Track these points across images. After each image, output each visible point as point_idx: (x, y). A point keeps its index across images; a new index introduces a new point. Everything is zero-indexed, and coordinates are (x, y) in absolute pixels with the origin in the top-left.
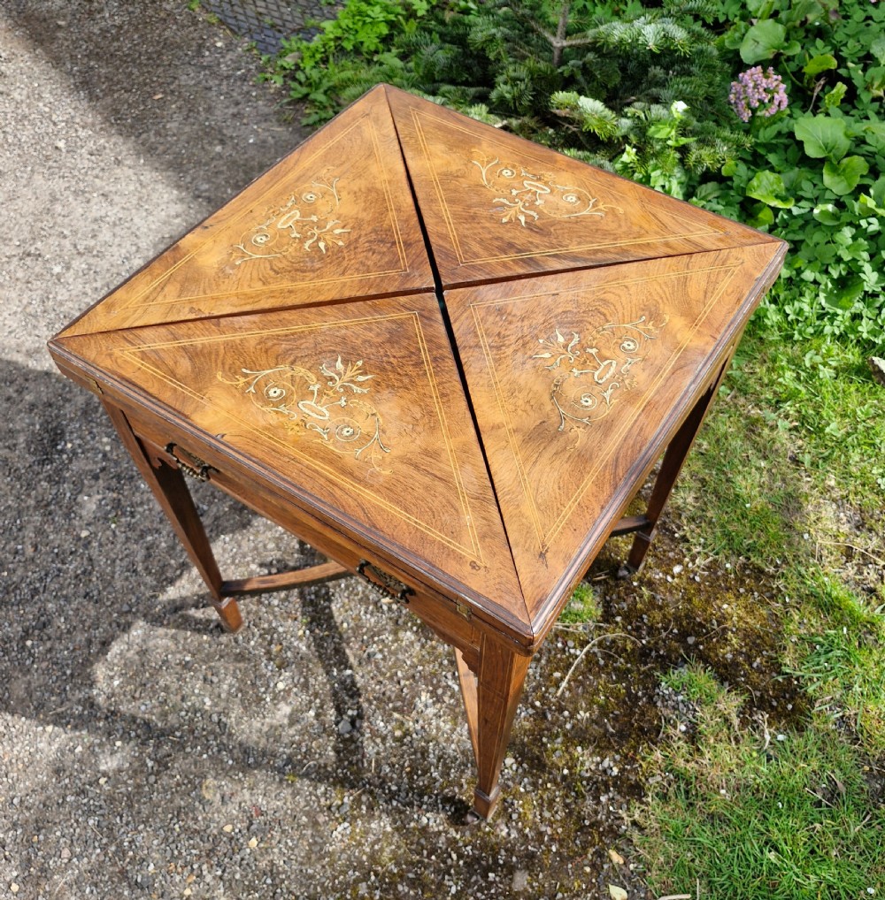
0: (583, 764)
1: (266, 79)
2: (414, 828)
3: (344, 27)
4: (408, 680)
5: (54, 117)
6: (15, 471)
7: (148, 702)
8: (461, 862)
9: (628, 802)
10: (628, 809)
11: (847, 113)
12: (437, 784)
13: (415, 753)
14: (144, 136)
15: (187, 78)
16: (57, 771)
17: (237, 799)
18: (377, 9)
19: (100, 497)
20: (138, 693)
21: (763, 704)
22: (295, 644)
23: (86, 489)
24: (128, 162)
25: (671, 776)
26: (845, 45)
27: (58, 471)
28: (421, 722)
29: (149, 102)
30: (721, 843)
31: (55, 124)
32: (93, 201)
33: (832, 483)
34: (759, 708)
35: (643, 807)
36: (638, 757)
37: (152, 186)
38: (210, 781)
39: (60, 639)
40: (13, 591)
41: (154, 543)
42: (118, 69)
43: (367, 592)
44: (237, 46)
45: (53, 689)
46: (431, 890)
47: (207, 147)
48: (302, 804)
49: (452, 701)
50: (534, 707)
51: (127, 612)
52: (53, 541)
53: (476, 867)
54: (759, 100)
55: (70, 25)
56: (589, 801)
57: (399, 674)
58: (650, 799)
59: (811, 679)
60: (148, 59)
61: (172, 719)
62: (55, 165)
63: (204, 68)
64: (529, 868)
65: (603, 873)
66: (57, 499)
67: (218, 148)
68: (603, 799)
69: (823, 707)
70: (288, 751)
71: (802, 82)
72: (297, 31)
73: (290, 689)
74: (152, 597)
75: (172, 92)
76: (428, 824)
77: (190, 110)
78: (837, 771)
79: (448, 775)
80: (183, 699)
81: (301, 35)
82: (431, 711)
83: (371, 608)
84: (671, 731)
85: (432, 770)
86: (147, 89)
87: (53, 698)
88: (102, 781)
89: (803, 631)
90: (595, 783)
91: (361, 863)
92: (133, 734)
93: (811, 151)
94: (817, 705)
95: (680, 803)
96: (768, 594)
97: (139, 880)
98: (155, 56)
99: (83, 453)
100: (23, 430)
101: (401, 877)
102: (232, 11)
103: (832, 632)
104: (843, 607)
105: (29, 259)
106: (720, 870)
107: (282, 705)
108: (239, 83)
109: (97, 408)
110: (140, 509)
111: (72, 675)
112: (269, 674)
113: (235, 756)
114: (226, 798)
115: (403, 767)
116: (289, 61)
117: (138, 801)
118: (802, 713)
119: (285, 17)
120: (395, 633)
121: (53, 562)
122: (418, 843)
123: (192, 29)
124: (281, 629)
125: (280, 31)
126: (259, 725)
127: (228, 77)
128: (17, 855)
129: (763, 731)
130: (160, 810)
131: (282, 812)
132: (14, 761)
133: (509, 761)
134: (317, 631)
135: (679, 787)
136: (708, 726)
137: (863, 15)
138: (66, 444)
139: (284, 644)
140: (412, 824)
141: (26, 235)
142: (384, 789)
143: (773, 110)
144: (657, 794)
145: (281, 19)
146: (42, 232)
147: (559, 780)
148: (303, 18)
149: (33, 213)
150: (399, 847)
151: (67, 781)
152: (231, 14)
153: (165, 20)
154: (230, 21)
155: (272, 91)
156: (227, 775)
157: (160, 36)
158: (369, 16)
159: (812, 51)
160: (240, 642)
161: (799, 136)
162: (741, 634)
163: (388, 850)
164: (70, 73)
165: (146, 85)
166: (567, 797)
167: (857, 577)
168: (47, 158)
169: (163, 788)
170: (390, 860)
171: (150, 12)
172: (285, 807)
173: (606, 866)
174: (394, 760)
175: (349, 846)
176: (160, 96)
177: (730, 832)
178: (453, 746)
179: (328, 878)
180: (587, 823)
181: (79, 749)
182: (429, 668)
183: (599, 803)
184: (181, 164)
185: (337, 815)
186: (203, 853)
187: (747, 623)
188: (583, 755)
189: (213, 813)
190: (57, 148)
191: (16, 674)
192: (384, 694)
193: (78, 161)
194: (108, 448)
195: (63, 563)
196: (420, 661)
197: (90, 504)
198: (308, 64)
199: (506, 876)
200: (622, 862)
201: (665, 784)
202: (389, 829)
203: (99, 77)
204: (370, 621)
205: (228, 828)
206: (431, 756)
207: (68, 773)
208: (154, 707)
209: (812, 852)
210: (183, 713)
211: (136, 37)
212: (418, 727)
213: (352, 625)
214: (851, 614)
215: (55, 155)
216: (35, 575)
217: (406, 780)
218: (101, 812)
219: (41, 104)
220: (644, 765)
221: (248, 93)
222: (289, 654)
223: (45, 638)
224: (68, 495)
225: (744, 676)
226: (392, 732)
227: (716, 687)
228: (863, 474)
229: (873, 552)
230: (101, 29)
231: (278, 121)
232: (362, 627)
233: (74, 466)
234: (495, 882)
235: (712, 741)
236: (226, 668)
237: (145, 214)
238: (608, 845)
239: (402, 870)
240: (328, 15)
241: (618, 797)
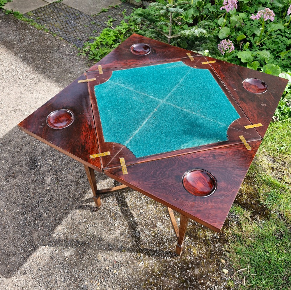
0: (208, 236)
1: (81, 55)
2: (163, 260)
3: (102, 38)
4: (153, 219)
5: (17, 70)
6: (24, 172)
7: (77, 235)
8: (179, 268)
9: (224, 245)
10: (224, 247)
11: (250, 50)
12: (167, 247)
13: (159, 239)
14: (46, 73)
15: (56, 56)
16: (52, 258)
17: (108, 259)
18: (112, 32)
19: (51, 177)
20: (73, 232)
21: (256, 213)
22: (118, 212)
23: (46, 176)
24: (42, 81)
25: (235, 236)
26: (247, 32)
27: (37, 171)
28: (159, 230)
29: (46, 63)
30: (252, 253)
31: (18, 72)
32: (34, 93)
33: (264, 151)
34: (256, 215)
35: (228, 246)
36: (224, 232)
37: (51, 87)
38: (99, 255)
39: (46, 219)
40: (29, 207)
41: (70, 189)
42: (35, 55)
43: (137, 195)
44: (70, 46)
45: (46, 235)
46: (171, 277)
47: (66, 75)
48: (128, 258)
49: (167, 223)
50: (192, 222)
51: (65, 209)
52: (39, 191)
53: (183, 269)
54: (226, 48)
55: (18, 43)
56: (212, 247)
57: (151, 217)
58: (230, 243)
59: (269, 205)
60: (44, 51)
61: (85, 239)
62: (20, 83)
63: (61, 53)
64: (199, 267)
65: (220, 266)
66: (38, 179)
67: (70, 75)
68: (216, 245)
69: (274, 212)
70: (121, 243)
71: (236, 43)
72: (87, 40)
73: (119, 226)
74: (72, 204)
75: (53, 60)
76: (167, 259)
77: (59, 65)
78: (281, 229)
79: (170, 244)
80: (87, 232)
81: (89, 41)
82: (162, 227)
83: (139, 200)
84: (232, 224)
85: (165, 243)
86: (45, 60)
87: (47, 237)
88: (67, 259)
89: (264, 192)
90: (213, 241)
91: (149, 272)
92: (74, 244)
93: (243, 61)
94: (272, 212)
95: (239, 243)
96: (252, 183)
97: (83, 286)
98: (46, 50)
99: (44, 165)
100: (24, 161)
101: (162, 275)
102: (67, 36)
103: (272, 191)
104: (274, 183)
105: (17, 111)
106: (254, 260)
107: (117, 230)
108: (72, 56)
109: (46, 152)
110: (64, 179)
111: (52, 230)
112: (112, 222)
113: (106, 247)
114: (105, 259)
115: (156, 243)
116: (87, 49)
117: (79, 264)
118: (268, 214)
119: (83, 37)
120: (147, 206)
121: (40, 197)
122: (165, 265)
123: (55, 42)
124: (113, 209)
125: (82, 41)
126: (111, 237)
127: (69, 55)
128: (44, 285)
129: (258, 221)
130: (86, 265)
131: (123, 261)
132: (38, 257)
133: (187, 238)
134: (124, 208)
135: (237, 239)
136: (242, 221)
137: (250, 24)
138: (38, 163)
139: (115, 213)
140: (162, 260)
141: (15, 104)
142: (152, 250)
143: (231, 51)
144: (232, 242)
145: (82, 37)
146: (20, 103)
147: (203, 241)
148: (88, 37)
149: (16, 98)
150: (159, 267)
151: (55, 260)
152: (67, 37)
153: (47, 40)
154: (66, 39)
155: (83, 58)
156: (104, 253)
157: (46, 44)
158: (109, 34)
159: (238, 34)
160: (101, 214)
161: (239, 57)
162: (247, 195)
163: (156, 268)
164: (20, 57)
165: (44, 59)
166: (206, 246)
167: (276, 175)
168: (17, 82)
169: (86, 258)
170: (157, 270)
171: (42, 38)
172: (123, 260)
173: (220, 264)
174: (153, 242)
175: (144, 268)
176: (49, 61)
177: (254, 249)
178: (170, 236)
179: (140, 278)
180: (213, 252)
181: (58, 251)
182: (159, 215)
183: (215, 246)
184: (59, 80)
185: (139, 260)
186: (101, 276)
187: (248, 191)
188: (208, 234)
189: (102, 264)
190: (20, 79)
191: (34, 232)
192: (147, 223)
193: (27, 82)
194: (51, 163)
195: (43, 197)
196: (156, 213)
197: (49, 179)
198: (93, 49)
199: (192, 271)
200: (225, 262)
201: (233, 239)
202: (155, 262)
203: (29, 57)
204: (139, 203)
205: (107, 268)
206: (164, 239)
207: (55, 258)
208: (78, 236)
209: (278, 252)
210: (88, 236)
211: (39, 45)
212: (159, 232)
213: (134, 205)
214: (277, 185)
215: (19, 81)
216: (35, 202)
217: (158, 247)
218: (68, 268)
219: (13, 67)
220: (226, 234)
221: (75, 59)
222: (117, 216)
223: (41, 220)
224: (41, 178)
225: (250, 206)
226: (152, 234)
227: (242, 210)
228: (272, 147)
229: (279, 168)
230: (27, 44)
231: (86, 66)
232: (137, 205)
233: (42, 169)
234: (189, 273)
235: (244, 225)
236: (99, 222)
237: (50, 95)
238: (220, 258)
239: (162, 273)
240: (96, 35)
241: (220, 244)
